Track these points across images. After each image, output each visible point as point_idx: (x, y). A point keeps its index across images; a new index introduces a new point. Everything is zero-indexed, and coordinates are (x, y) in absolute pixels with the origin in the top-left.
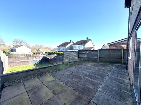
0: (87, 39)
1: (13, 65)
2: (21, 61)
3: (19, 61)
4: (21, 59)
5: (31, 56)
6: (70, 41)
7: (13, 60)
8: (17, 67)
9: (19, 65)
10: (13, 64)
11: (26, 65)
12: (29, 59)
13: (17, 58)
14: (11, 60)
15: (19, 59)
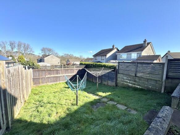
0: (145, 41)
1: (39, 82)
2: (49, 76)
3: (47, 76)
4: (50, 74)
5: (63, 69)
6: (113, 46)
7: (39, 75)
8: (45, 84)
9: (46, 83)
10: (39, 80)
11: (55, 83)
12: (59, 74)
13: (44, 72)
14: (36, 75)
15: (47, 73)
